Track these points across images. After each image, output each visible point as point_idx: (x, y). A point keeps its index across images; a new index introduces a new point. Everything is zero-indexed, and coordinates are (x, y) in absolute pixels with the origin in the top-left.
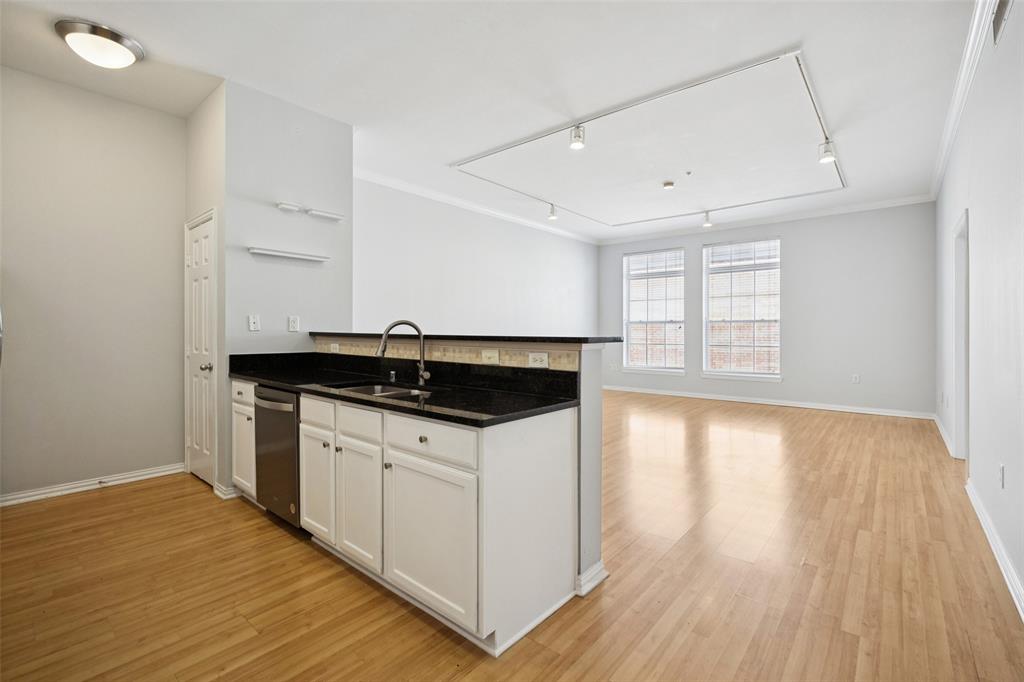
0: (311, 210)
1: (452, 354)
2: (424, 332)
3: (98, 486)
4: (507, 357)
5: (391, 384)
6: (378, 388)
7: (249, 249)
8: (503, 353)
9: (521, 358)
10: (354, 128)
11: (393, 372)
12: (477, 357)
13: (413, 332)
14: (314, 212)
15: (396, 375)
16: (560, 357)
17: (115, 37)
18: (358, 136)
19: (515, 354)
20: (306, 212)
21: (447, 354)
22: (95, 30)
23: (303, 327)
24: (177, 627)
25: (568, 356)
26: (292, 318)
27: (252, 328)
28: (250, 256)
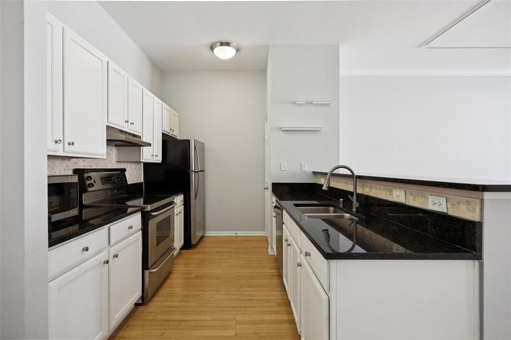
0: (312, 102)
1: (375, 191)
2: (356, 174)
3: (235, 235)
4: (411, 197)
5: (340, 208)
6: (332, 209)
7: (281, 128)
8: (408, 193)
9: (422, 200)
10: (340, 45)
11: (341, 200)
12: (390, 195)
13: (349, 173)
14: (314, 102)
15: (343, 201)
16: (459, 203)
17: (228, 44)
18: (343, 50)
19: (418, 196)
20: (311, 103)
21: (372, 190)
22: (222, 44)
23: (309, 168)
24: (214, 312)
25: (468, 203)
26: (303, 163)
27: (282, 169)
28: (282, 132)
